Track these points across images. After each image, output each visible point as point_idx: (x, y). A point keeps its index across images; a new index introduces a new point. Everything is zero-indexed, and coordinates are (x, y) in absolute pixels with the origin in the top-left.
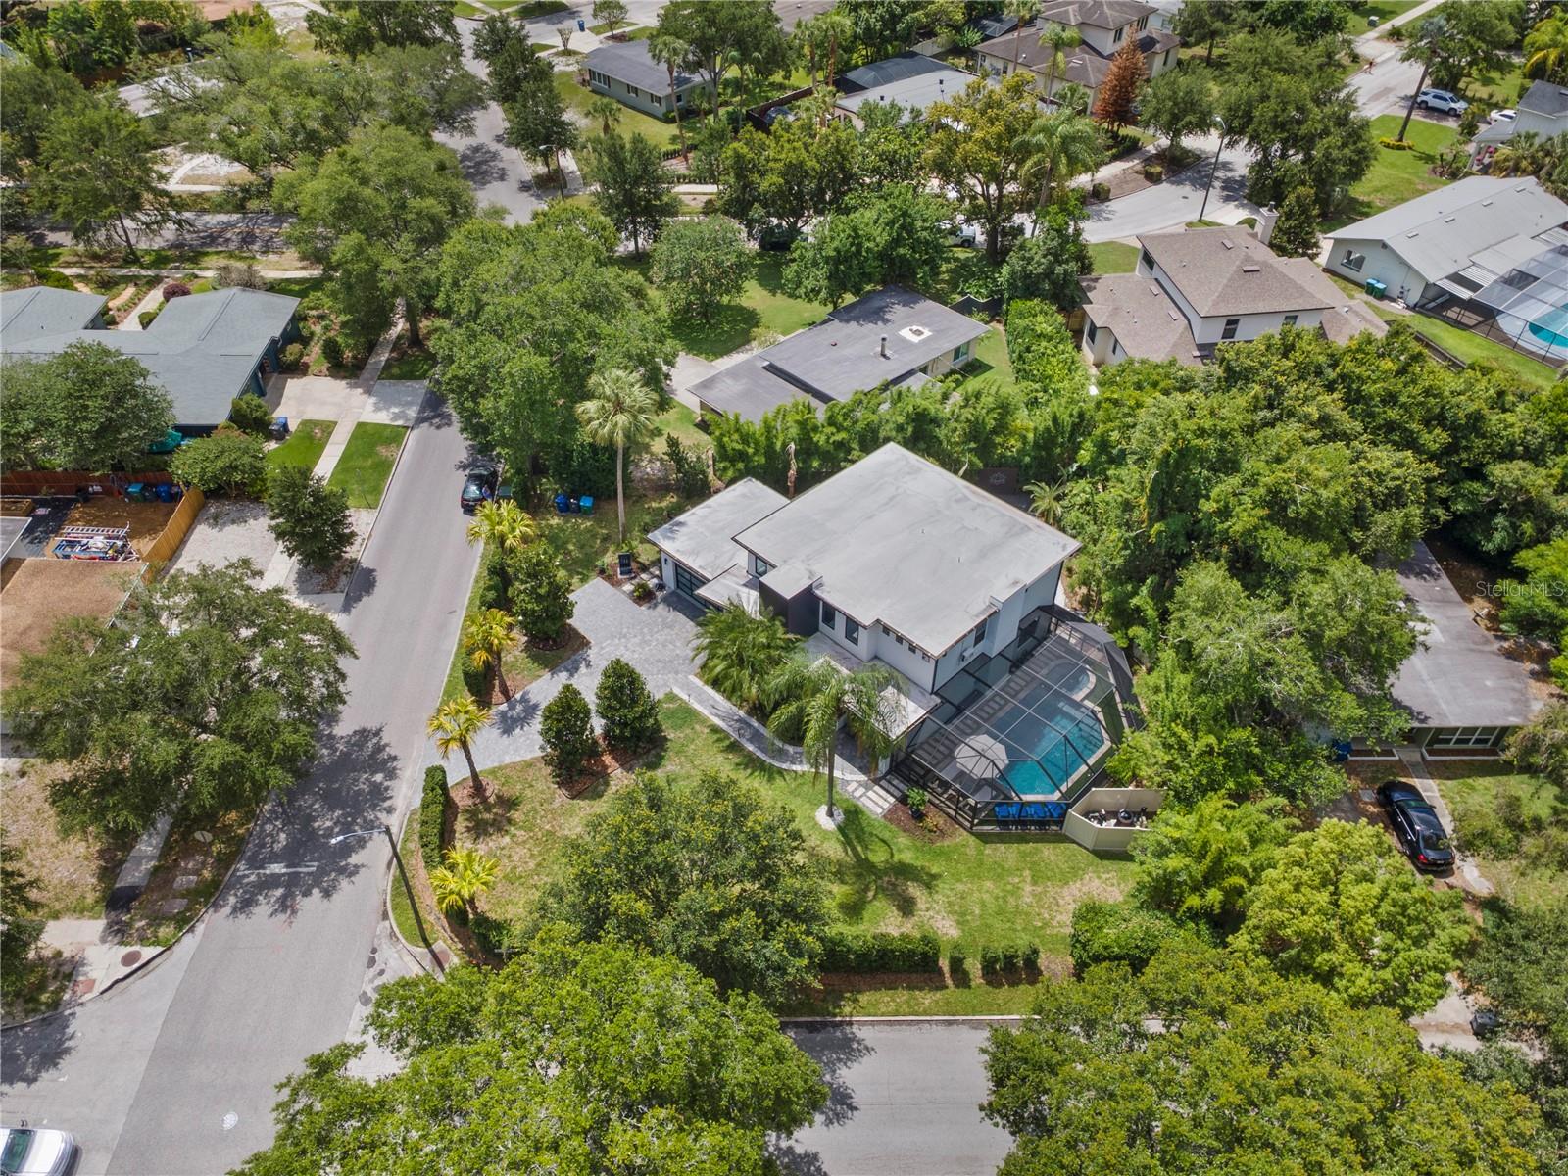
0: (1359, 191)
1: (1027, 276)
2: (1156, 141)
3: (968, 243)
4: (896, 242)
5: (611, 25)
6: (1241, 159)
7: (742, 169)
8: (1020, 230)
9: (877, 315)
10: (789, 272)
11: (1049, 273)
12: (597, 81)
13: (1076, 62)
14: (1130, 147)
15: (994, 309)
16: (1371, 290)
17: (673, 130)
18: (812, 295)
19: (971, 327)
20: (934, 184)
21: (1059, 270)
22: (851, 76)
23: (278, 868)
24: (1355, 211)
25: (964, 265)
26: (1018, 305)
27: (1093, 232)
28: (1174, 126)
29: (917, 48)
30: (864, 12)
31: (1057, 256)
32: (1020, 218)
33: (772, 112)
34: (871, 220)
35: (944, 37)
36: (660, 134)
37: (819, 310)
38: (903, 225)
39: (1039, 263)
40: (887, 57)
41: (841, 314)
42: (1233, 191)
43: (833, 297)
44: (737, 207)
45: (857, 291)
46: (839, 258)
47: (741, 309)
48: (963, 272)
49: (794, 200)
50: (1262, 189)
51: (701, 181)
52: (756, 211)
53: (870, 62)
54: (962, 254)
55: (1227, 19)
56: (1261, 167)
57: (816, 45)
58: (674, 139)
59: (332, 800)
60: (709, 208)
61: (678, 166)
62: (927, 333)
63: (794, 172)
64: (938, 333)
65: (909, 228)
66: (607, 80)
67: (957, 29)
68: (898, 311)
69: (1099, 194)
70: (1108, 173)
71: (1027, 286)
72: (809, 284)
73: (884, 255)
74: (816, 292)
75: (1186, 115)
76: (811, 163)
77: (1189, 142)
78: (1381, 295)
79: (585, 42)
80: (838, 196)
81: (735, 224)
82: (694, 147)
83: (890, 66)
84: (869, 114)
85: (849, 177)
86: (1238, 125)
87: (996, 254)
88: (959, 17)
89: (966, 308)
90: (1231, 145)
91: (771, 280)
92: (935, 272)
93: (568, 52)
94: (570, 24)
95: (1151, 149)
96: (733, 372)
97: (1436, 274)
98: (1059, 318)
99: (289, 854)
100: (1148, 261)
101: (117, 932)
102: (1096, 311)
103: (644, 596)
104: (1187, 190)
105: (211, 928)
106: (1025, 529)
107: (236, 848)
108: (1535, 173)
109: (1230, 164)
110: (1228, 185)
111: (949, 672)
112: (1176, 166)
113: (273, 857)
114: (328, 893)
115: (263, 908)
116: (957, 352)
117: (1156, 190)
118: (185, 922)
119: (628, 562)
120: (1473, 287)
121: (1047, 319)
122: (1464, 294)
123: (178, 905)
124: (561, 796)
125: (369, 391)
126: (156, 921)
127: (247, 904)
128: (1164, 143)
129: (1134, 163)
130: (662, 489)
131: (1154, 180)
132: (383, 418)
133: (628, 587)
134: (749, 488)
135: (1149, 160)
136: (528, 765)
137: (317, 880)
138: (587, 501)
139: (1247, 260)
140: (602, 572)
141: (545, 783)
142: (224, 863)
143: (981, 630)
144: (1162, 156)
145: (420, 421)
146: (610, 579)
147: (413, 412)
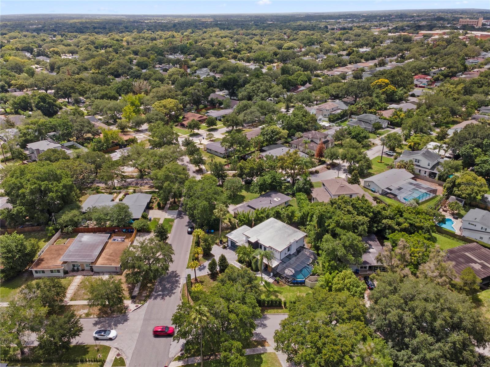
0: (370, 171)
1: (299, 188)
3: (289, 182)
4: (273, 182)
5: (210, 138)
6: (346, 164)
7: (241, 168)
8: (299, 179)
9: (269, 196)
10: (251, 188)
11: (303, 187)
12: (208, 150)
13: (312, 145)
14: (323, 163)
15: (293, 195)
16: (372, 191)
17: (225, 160)
18: (256, 192)
19: (289, 198)
20: (280, 170)
21: (305, 187)
22: (263, 148)
23: (160, 293)
24: (370, 175)
25: (288, 186)
26: (298, 194)
27: (313, 179)
28: (331, 158)
29: (277, 142)
30: (266, 136)
31: (305, 184)
32: (298, 177)
33: (247, 156)
34: (267, 178)
35: (283, 140)
36: (223, 161)
37: (257, 195)
38: (274, 178)
39: (301, 185)
40: (271, 144)
41: (261, 196)
43: (261, 192)
44: (240, 175)
45: (265, 192)
46: (261, 185)
47: (241, 195)
48: (287, 188)
49: (251, 174)
50: (350, 171)
51: (232, 170)
52: (244, 176)
53: (267, 145)
54: (287, 184)
55: (344, 137)
56: (350, 167)
57: (255, 143)
58: (225, 162)
60: (234, 176)
61: (226, 167)
62: (279, 199)
63: (252, 169)
64: (282, 199)
65: (275, 179)
66: (210, 150)
67: (286, 139)
68: (273, 195)
69: (317, 172)
70: (318, 168)
71: (299, 190)
72: (255, 190)
73: (270, 184)
74: (257, 191)
75: (334, 156)
76: (255, 167)
77: (335, 161)
78: (374, 192)
79: (205, 142)
80: (261, 173)
81: (240, 179)
82: (230, 163)
83: (271, 146)
84: (267, 157)
85: (263, 169)
86: (344, 158)
87: (294, 184)
88: (286, 136)
89: (288, 195)
90: (343, 162)
91: (247, 190)
92: (281, 187)
93: (201, 144)
94: (201, 138)
95: (328, 163)
96: (240, 207)
97: (384, 188)
98: (306, 196)
99: (162, 291)
100: (324, 185)
101: (134, 302)
102: (314, 195)
103: (225, 248)
104: (336, 171)
105: (150, 302)
106: (297, 232)
107: (152, 290)
108: (405, 168)
109: (344, 166)
110: (345, 170)
111: (283, 256)
112: (334, 166)
113: (159, 291)
114: (170, 296)
115: (159, 299)
116: (286, 203)
117: (329, 171)
118: (145, 301)
119: (221, 242)
120: (391, 190)
121: (303, 196)
122: (389, 191)
123: (144, 298)
124: (211, 281)
125: (166, 212)
126: (140, 300)
127: (155, 298)
128: (331, 161)
129: (325, 166)
130: (227, 228)
131: (329, 169)
132: (170, 217)
133: (222, 246)
134: (245, 227)
135: (328, 165)
136: (205, 276)
137: (168, 294)
138: (212, 231)
139: (341, 184)
140: (216, 244)
141: (208, 279)
142: (151, 292)
143: (289, 249)
144: (330, 164)
145: (177, 218)
146: (218, 245)
147: (175, 216)
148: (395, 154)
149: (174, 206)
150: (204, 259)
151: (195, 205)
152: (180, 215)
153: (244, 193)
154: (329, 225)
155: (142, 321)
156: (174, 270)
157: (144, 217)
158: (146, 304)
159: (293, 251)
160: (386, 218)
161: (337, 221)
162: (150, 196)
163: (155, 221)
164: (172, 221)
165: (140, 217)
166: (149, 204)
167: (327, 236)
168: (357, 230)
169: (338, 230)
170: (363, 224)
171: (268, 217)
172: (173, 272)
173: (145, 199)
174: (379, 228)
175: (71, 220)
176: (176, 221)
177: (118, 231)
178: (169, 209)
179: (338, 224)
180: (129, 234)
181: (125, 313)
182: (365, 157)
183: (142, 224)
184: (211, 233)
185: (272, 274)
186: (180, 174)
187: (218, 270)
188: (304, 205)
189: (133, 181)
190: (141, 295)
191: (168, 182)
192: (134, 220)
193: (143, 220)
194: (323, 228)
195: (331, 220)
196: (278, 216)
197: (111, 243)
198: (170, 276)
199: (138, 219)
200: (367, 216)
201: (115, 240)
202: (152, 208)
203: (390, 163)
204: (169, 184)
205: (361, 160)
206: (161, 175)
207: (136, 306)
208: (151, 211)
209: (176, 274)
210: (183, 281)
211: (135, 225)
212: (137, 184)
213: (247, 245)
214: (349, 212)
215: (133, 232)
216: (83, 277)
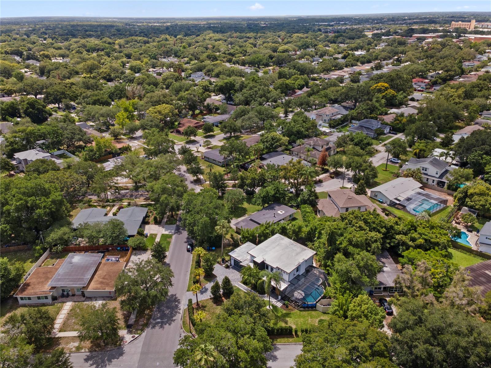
0: (376, 180)
1: (304, 200)
2: (332, 170)
3: (292, 192)
4: (276, 193)
5: (208, 145)
6: (351, 173)
7: (242, 178)
8: (302, 190)
9: (273, 208)
10: (254, 200)
11: (308, 199)
12: (206, 159)
13: (313, 153)
14: (326, 171)
15: (298, 207)
16: (379, 201)
17: (224, 169)
18: (259, 205)
19: (293, 211)
20: (283, 180)
21: (311, 198)
22: (263, 156)
23: (159, 320)
24: (376, 184)
25: (291, 197)
26: (302, 206)
27: (318, 190)
28: (335, 166)
29: (278, 150)
30: (266, 143)
31: (310, 196)
32: (302, 187)
33: (246, 165)
34: (270, 189)
35: (283, 147)
36: (221, 170)
37: (260, 207)
38: (277, 190)
39: (306, 197)
40: (271, 152)
41: (264, 208)
42: (350, 180)
43: (263, 204)
44: (241, 186)
45: (268, 203)
46: (264, 197)
47: (243, 208)
48: (290, 199)
49: (253, 185)
50: (355, 180)
51: (232, 180)
52: (246, 187)
53: (267, 153)
54: (290, 195)
55: (346, 143)
56: (355, 176)
57: (255, 150)
58: (224, 171)
59: (168, 308)
60: (234, 186)
61: (226, 177)
62: (284, 212)
63: (253, 179)
64: (286, 212)
65: (278, 191)
66: (208, 158)
67: (287, 146)
68: (277, 207)
69: (320, 181)
70: (321, 177)
71: (304, 202)
72: (258, 202)
73: (274, 196)
74: (259, 204)
75: (337, 164)
76: (257, 177)
77: (339, 169)
78: (382, 202)
79: (203, 150)
80: (263, 183)
81: (242, 190)
82: (230, 173)
83: (272, 154)
84: (268, 166)
85: (265, 180)
86: (348, 166)
87: (297, 195)
88: (287, 143)
89: (292, 207)
90: (348, 171)
91: (249, 201)
92: (284, 199)
93: (198, 152)
94: (198, 145)
95: (332, 171)
96: (243, 221)
97: (392, 198)
98: (312, 208)
99: (161, 318)
100: (330, 196)
101: (130, 332)
102: (319, 207)
103: (227, 267)
104: (340, 180)
105: (148, 331)
106: (305, 250)
107: (150, 317)
108: (412, 177)
109: (348, 175)
110: (349, 179)
111: (292, 277)
112: (337, 175)
113: (158, 318)
114: (170, 324)
115: (157, 328)
116: (290, 216)
117: (333, 180)
118: (142, 330)
119: (223, 260)
120: (399, 200)
121: (308, 209)
122: (398, 202)
123: (141, 327)
124: (214, 306)
125: (163, 227)
126: (137, 330)
127: (154, 327)
128: (334, 170)
129: (328, 174)
130: (229, 245)
131: (332, 178)
132: (167, 233)
133: (224, 265)
134: (249, 244)
135: (331, 174)
136: (207, 300)
137: (167, 322)
138: (214, 248)
139: (349, 196)
140: (218, 263)
141: (211, 303)
142: (148, 320)
143: (298, 269)
144: (334, 173)
145: (175, 233)
146: (220, 264)
147: (173, 231)
148: (399, 161)
149: (171, 221)
150: (206, 280)
151: (195, 221)
152: (178, 230)
153: (245, 205)
154: (341, 243)
155: (139, 355)
156: (174, 294)
157: (140, 233)
158: (144, 334)
159: (302, 271)
160: (399, 233)
161: (349, 239)
162: (146, 210)
163: (152, 237)
164: (170, 237)
165: (135, 233)
166: (144, 218)
167: (339, 256)
168: (370, 247)
169: (351, 249)
170: (376, 241)
171: (273, 233)
172: (172, 295)
173: (141, 213)
174: (392, 244)
175: (61, 239)
176: (174, 237)
177: (112, 249)
178: (167, 223)
179: (350, 242)
180: (124, 252)
181: (120, 345)
182: (370, 166)
183: (138, 242)
184: (212, 250)
185: (280, 297)
186: (178, 186)
187: (221, 293)
188: (311, 218)
189: (127, 193)
190: (138, 323)
191: (165, 195)
192: (130, 236)
193: (139, 237)
194: (333, 246)
195: (343, 238)
196: (284, 232)
197: (105, 264)
198: (169, 301)
199: (133, 236)
200: (380, 232)
201: (108, 260)
202: (148, 223)
203: (396, 171)
204: (166, 198)
205: (366, 169)
206: (158, 188)
207: (133, 337)
208: (147, 227)
209: (176, 298)
210: (183, 306)
211: (131, 242)
212: (132, 196)
213: (252, 265)
214: (361, 228)
215: (128, 250)
216: (74, 303)
